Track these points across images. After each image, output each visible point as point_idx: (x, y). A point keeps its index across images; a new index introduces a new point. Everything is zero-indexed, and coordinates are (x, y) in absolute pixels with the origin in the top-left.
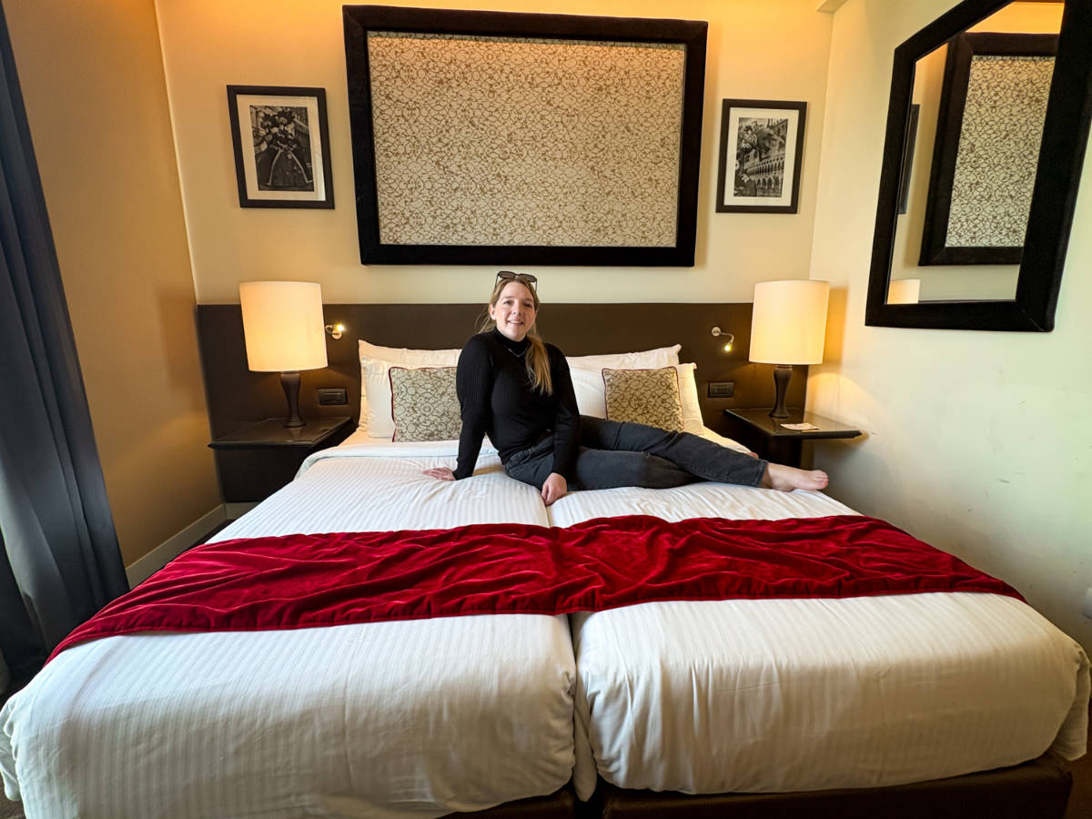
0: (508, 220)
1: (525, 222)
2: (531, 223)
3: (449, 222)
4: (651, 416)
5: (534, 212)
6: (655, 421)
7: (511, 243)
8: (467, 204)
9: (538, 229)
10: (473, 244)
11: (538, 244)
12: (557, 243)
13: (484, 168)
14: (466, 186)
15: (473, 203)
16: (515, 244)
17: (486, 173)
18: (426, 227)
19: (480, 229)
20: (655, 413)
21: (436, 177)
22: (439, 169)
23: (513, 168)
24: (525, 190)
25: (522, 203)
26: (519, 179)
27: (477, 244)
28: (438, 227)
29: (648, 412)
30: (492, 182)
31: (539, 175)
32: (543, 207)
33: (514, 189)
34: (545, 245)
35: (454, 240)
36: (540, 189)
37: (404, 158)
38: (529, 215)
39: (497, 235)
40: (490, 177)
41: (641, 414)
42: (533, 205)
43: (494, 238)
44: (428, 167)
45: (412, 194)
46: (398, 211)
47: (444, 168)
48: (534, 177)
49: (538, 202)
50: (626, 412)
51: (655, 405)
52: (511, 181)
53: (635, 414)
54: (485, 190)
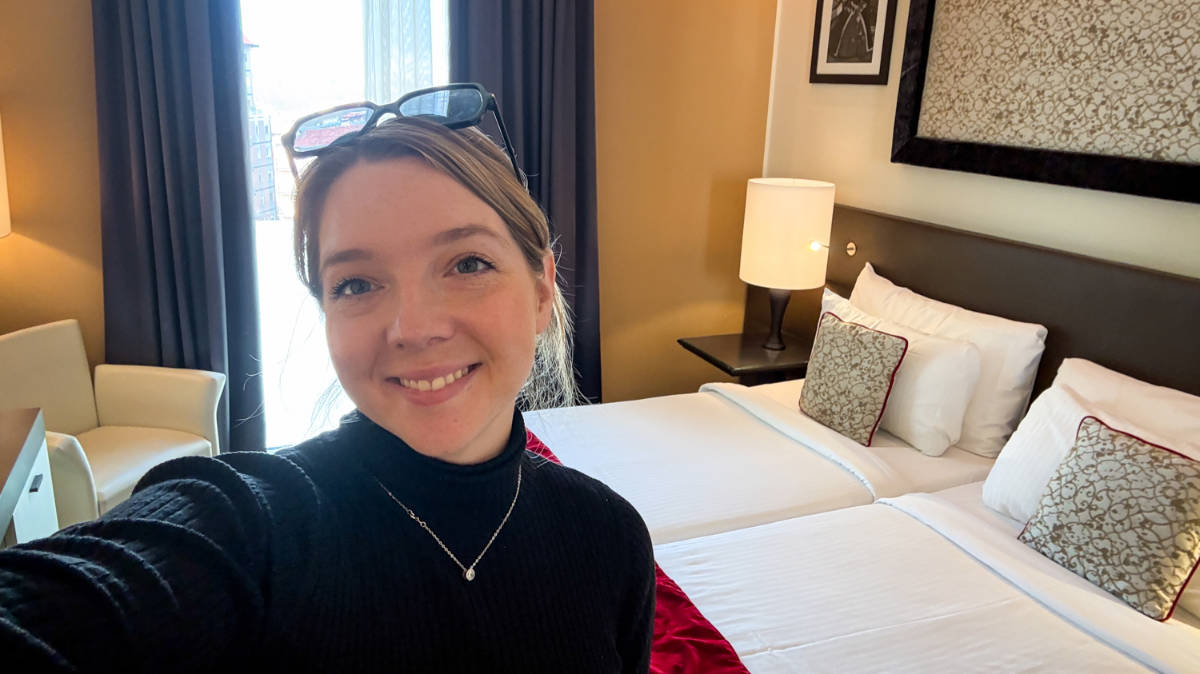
0: (1092, 107)
1: (1120, 113)
2: (1132, 114)
3: (1003, 107)
4: (1101, 538)
5: (1141, 93)
6: (1104, 551)
7: (1090, 150)
8: (1033, 80)
9: (1142, 127)
10: (1029, 146)
11: (1136, 154)
12: (1174, 154)
13: (1071, 19)
14: (1039, 50)
15: (1043, 78)
16: (1095, 151)
17: (1074, 26)
18: (973, 115)
19: (1045, 122)
20: (1114, 537)
21: (1000, 38)
22: (1007, 25)
23: (1119, 15)
24: (1133, 54)
25: (1121, 78)
26: (1127, 34)
27: (1036, 145)
28: (988, 115)
29: (1100, 528)
30: (1079, 42)
31: (1164, 24)
32: (1161, 85)
33: (1114, 52)
34: (1149, 156)
35: (1003, 136)
36: (1162, 50)
37: (966, 12)
38: (1130, 100)
39: (1069, 133)
40: (1077, 33)
41: (1084, 524)
42: (1141, 81)
43: (1064, 137)
44: (993, 23)
45: (965, 65)
46: (943, 91)
47: (1014, 22)
48: (1155, 28)
49: (1153, 76)
50: (1060, 507)
51: (1121, 522)
52: (1112, 36)
53: (1073, 517)
54: (1066, 56)
